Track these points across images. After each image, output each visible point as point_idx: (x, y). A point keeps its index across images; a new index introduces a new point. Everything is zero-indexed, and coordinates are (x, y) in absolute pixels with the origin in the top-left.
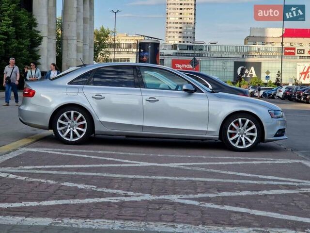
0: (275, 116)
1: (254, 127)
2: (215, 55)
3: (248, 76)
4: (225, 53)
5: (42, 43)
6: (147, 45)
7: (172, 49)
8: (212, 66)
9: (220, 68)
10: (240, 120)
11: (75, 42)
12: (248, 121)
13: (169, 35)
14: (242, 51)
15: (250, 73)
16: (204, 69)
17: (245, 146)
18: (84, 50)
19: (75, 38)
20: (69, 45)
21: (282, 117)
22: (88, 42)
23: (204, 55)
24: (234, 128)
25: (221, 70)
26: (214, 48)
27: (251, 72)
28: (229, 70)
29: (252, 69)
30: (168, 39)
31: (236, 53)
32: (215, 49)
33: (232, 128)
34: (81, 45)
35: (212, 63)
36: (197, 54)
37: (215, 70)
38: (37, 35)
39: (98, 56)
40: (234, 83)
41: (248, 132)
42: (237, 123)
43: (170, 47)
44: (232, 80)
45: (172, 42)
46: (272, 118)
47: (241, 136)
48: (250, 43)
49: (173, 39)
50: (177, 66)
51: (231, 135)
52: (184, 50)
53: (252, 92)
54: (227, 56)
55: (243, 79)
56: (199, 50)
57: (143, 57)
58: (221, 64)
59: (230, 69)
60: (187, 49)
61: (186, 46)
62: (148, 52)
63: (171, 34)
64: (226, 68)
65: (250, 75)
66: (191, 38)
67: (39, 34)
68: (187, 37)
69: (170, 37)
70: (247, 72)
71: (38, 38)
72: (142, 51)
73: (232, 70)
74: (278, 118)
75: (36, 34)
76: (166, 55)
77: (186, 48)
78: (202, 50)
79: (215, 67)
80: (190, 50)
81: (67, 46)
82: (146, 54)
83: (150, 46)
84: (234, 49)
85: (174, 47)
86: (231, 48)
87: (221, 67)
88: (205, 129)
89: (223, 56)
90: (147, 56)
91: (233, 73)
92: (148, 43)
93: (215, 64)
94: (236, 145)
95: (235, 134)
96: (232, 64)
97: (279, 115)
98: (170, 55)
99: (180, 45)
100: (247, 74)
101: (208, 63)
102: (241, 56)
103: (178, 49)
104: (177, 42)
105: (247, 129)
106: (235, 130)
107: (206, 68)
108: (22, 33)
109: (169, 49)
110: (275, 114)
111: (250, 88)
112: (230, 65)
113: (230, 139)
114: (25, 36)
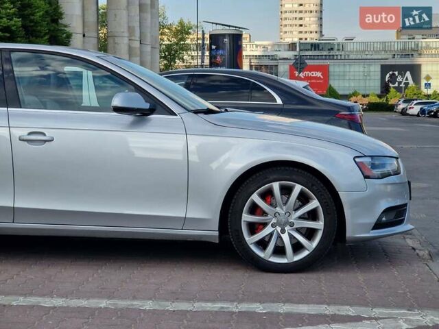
0: (376, 172)
1: (314, 204)
2: (352, 56)
3: (402, 85)
4: (367, 53)
5: (71, 42)
6: (221, 37)
7: (289, 50)
8: (348, 74)
9: (359, 75)
10: (276, 186)
11: (126, 40)
12: (298, 188)
13: (284, 29)
14: (392, 49)
15: (404, 81)
16: (337, 77)
17: (291, 258)
18: (141, 52)
19: (126, 34)
20: (116, 45)
21: (397, 173)
22: (148, 40)
23: (335, 57)
24: (261, 209)
25: (361, 78)
26: (349, 47)
27: (407, 79)
28: (373, 78)
29: (408, 74)
30: (284, 36)
31: (383, 52)
32: (352, 47)
33: (254, 209)
34: (136, 44)
35: (347, 68)
36: (326, 55)
37: (352, 78)
38: (63, 32)
39: (175, 63)
40: (380, 97)
41: (301, 218)
42: (267, 195)
43: (287, 47)
44: (378, 92)
45: (289, 40)
46: (366, 177)
47: (279, 229)
48: (404, 37)
49: (291, 35)
50: (297, 75)
51: (254, 228)
52: (306, 50)
53: (403, 109)
54: (369, 57)
55: (392, 90)
56: (329, 50)
57: (215, 57)
58: (362, 69)
59: (375, 75)
60: (311, 50)
61: (310, 46)
62: (223, 49)
63: (288, 29)
64: (369, 75)
65: (405, 83)
66: (316, 32)
67: (66, 29)
68: (311, 32)
69: (286, 32)
70: (401, 80)
71: (65, 35)
72: (214, 47)
73: (378, 76)
74: (384, 176)
75: (62, 30)
76: (280, 59)
77: (310, 48)
78: (332, 49)
79: (352, 73)
80: (315, 50)
81: (114, 47)
82: (220, 52)
83: (226, 40)
84: (380, 47)
85: (292, 46)
86: (375, 45)
87: (361, 73)
88: (179, 213)
89: (365, 57)
90: (222, 55)
91: (380, 81)
92: (224, 35)
93: (352, 70)
94: (266, 255)
95: (265, 225)
96: (378, 69)
97: (389, 169)
98: (287, 59)
99: (300, 44)
100: (400, 83)
101: (342, 69)
102: (391, 56)
103: (298, 49)
104: (296, 40)
105: (296, 210)
106: (264, 213)
107: (339, 76)
108: (34, 28)
109: (285, 50)
110: (374, 166)
111: (401, 102)
112: (376, 69)
113: (250, 240)
114: (40, 32)
